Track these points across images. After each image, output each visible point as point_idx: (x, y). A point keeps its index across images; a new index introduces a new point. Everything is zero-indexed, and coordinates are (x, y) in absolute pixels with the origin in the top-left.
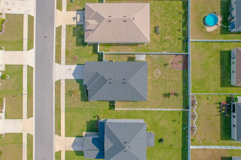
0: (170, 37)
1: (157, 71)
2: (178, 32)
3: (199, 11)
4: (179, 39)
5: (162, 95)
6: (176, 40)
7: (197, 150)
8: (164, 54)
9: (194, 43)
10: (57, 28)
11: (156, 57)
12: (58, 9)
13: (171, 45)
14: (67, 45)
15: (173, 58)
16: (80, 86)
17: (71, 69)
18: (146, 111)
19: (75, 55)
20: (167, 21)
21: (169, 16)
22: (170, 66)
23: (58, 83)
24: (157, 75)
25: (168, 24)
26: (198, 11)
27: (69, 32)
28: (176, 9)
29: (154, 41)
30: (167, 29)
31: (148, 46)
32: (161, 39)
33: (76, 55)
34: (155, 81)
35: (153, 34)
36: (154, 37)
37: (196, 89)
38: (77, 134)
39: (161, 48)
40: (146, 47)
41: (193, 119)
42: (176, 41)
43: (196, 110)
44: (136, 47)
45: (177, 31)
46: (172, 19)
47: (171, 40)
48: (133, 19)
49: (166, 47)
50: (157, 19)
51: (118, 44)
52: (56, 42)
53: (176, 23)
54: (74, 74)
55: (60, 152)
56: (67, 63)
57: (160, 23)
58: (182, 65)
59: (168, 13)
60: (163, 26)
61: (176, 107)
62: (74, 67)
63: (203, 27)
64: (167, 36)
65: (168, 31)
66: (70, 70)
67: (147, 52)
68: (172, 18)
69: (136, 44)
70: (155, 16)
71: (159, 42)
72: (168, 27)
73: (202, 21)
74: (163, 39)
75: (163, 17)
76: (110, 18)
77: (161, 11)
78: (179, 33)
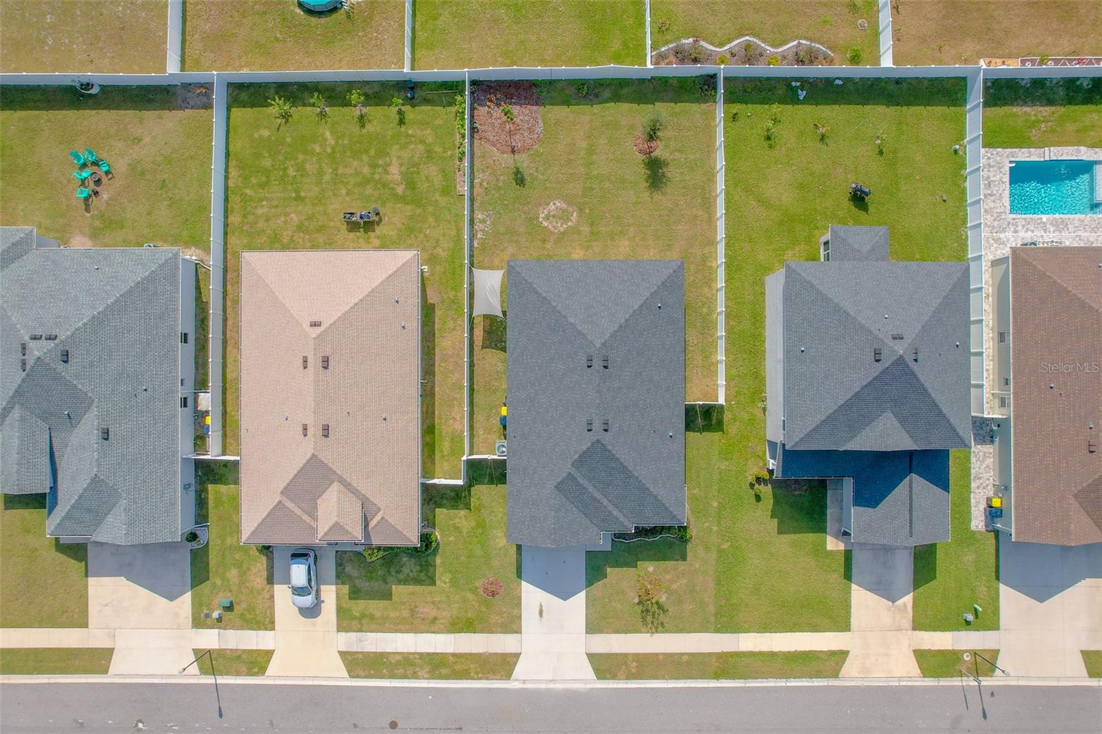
0: (394, 160)
1: (547, 218)
2: (369, 127)
3: (279, 36)
4: (401, 122)
5: (658, 196)
6: (408, 135)
7: (897, 38)
8: (472, 187)
9: (418, 54)
10: (352, 675)
11: (483, 221)
12: (262, 671)
13: (430, 154)
14: (431, 625)
15: (488, 147)
16: (617, 564)
17: (541, 606)
18: (728, 265)
19: (474, 591)
20: (320, 173)
21: (300, 168)
22: (523, 160)
23: (605, 665)
24: (563, 216)
25: (336, 169)
26: (277, 39)
27: (372, 617)
28: (266, 133)
29: (411, 230)
30: (357, 173)
31: (432, 260)
32: (402, 199)
33: (477, 584)
34: (592, 225)
35: (378, 237)
36: (393, 233)
37: (625, 45)
38: (837, 577)
39: (443, 201)
40: (438, 268)
41: (761, 55)
42: (410, 132)
43: (721, 45)
44: (438, 313)
45: (364, 131)
46: (313, 153)
47: (406, 154)
48: (315, 324)
49: (438, 180)
50: (310, 218)
51: (428, 394)
52: (415, 676)
53: (328, 134)
54: (565, 595)
55: (920, 655)
56: (512, 625)
57: (331, 207)
58: (518, 107)
59: (285, 169)
60: (344, 192)
61: (709, 131)
62: (531, 595)
63: (349, 17)
64: (386, 172)
65: (366, 170)
66: (544, 614)
67: (462, 265)
68: (305, 153)
69: (428, 311)
70: (300, 228)
71: (418, 211)
72: (349, 171)
73: (323, 20)
74: (400, 190)
75: (303, 194)
76: (310, 431)
77: (275, 203)
78: (375, 123)
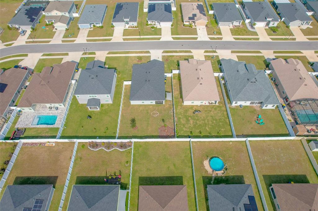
0: (192, 124)
1: (157, 114)
2: (198, 131)
5: (133, 117)
6: (189, 129)
7: (72, 151)
8: (174, 119)
10: (190, 51)
11: (171, 113)
12: (205, 51)
13: (184, 125)
14: (177, 56)
15: (171, 127)
17: (158, 59)
18: (120, 105)
19: (170, 60)
20: (208, 121)
21: (213, 123)
22: (163, 124)
23: (148, 52)
24: (154, 114)
25: (205, 122)
27: (187, 57)
28: (222, 130)
29: (186, 111)
30: (200, 121)
31: (181, 106)
32: (189, 116)
34: (148, 112)
35: (193, 109)
36: (190, 110)
39: (180, 116)
40: (180, 104)
41: (106, 147)
43: (115, 149)
44: (179, 97)
45: (200, 130)
46: (211, 125)
47: (189, 125)
48: (201, 84)
49: (181, 120)
50: (209, 113)
51: (180, 85)
52: (179, 51)
53: (208, 129)
54: (154, 60)
55: (95, 54)
56: (163, 57)
57: (204, 115)
58: (164, 135)
59: (216, 122)
60: (202, 118)
63: (208, 156)
64: (193, 122)
65: (198, 122)
67: (175, 105)
69: (181, 97)
70: (211, 111)
71: (185, 114)
72: (202, 122)
74: (190, 118)
75: (211, 117)
77: (217, 116)
